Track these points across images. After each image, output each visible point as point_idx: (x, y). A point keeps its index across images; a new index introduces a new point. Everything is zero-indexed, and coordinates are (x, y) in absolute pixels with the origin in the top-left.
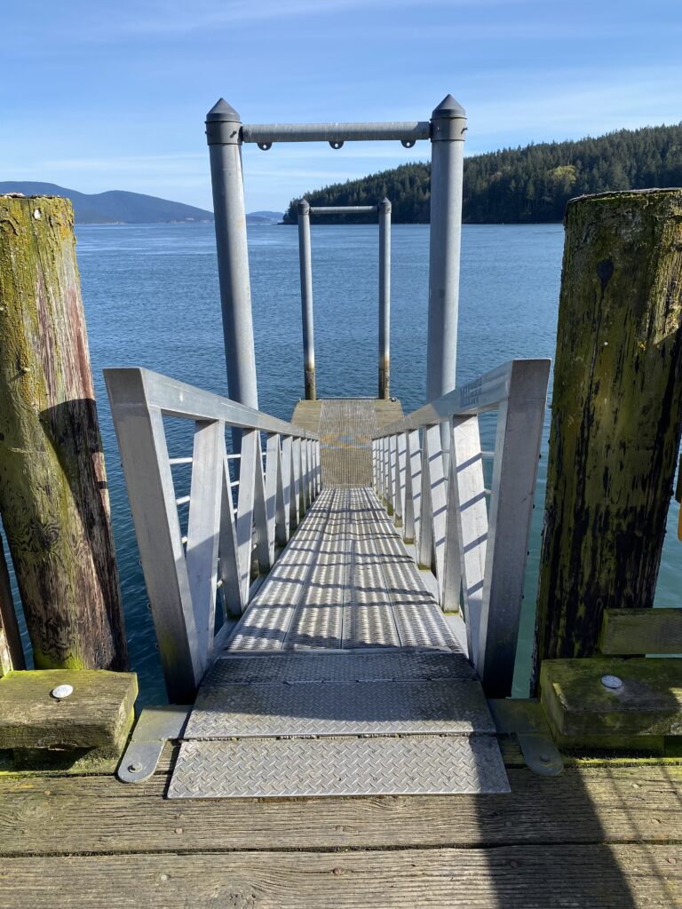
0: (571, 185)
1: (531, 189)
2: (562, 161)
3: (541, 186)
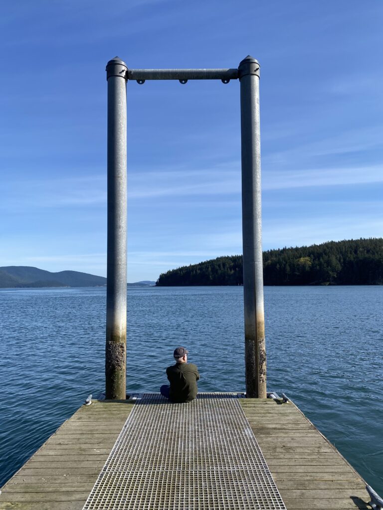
0: (309, 267)
1: (288, 268)
2: (303, 255)
3: (293, 267)
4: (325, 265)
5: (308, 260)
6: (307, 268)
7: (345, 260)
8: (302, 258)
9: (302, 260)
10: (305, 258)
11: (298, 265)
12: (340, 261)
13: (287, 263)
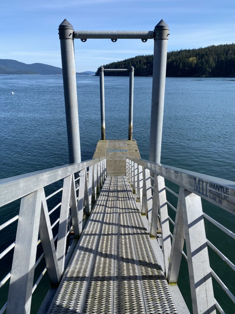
0: (195, 64)
1: (181, 65)
2: (192, 56)
3: (184, 64)
4: (205, 63)
5: (194, 59)
6: (193, 65)
7: (218, 59)
8: (191, 58)
9: (191, 59)
10: (193, 58)
11: (188, 63)
12: (215, 60)
13: (181, 61)
